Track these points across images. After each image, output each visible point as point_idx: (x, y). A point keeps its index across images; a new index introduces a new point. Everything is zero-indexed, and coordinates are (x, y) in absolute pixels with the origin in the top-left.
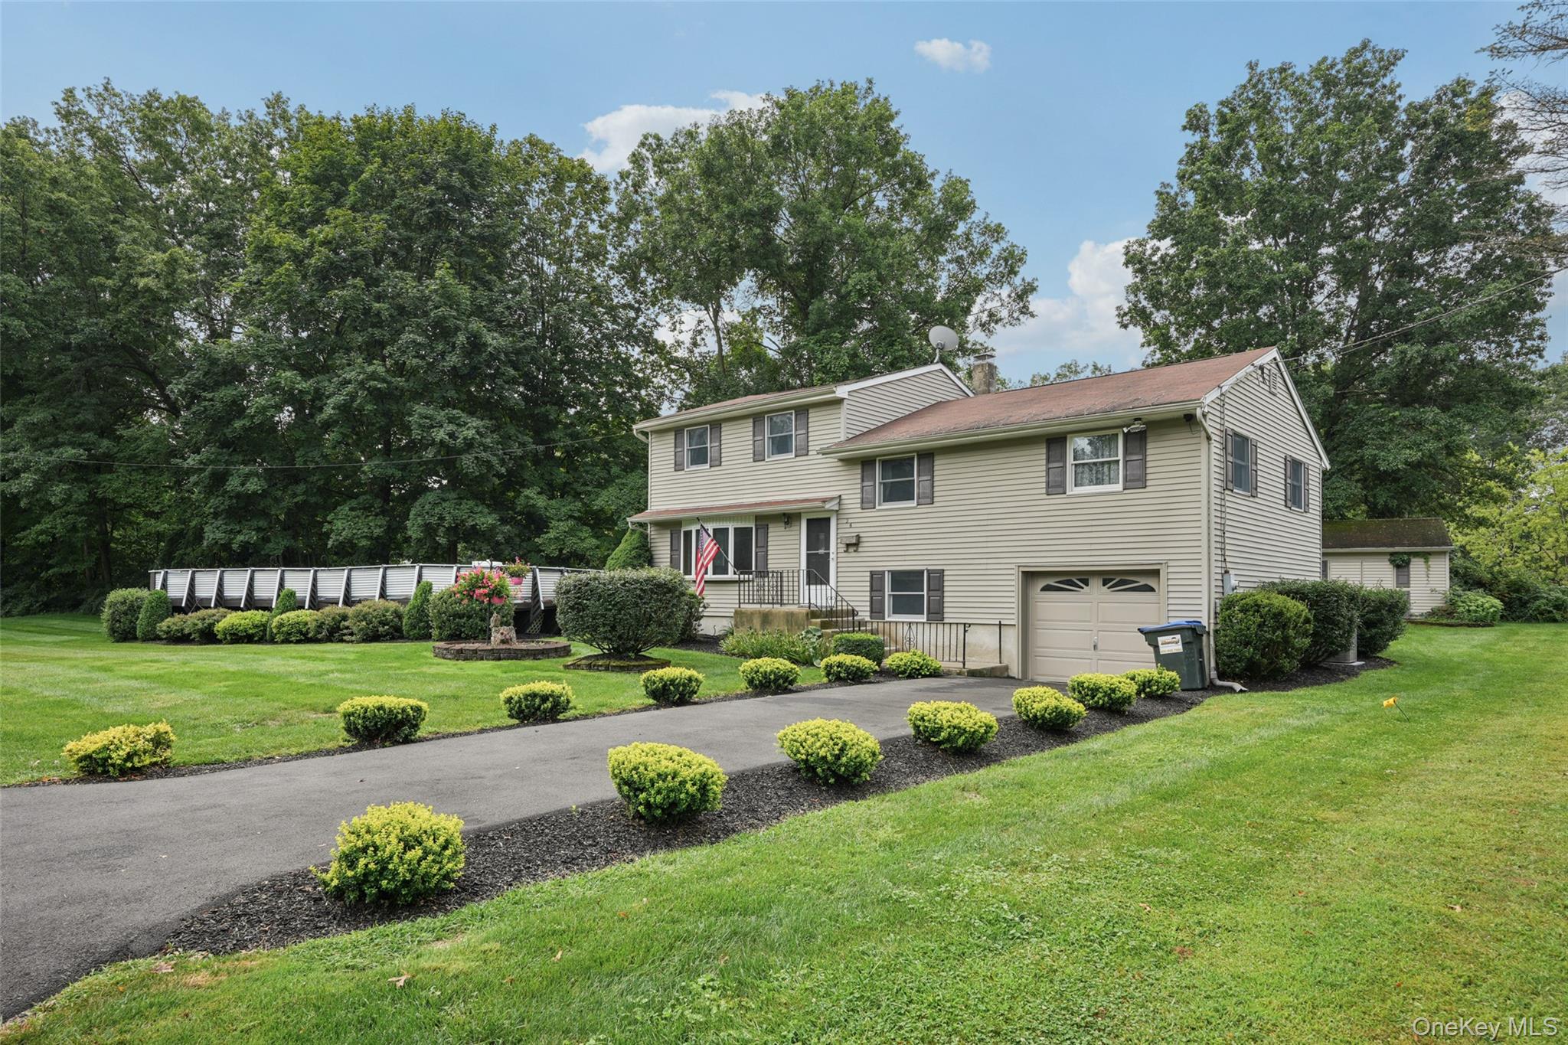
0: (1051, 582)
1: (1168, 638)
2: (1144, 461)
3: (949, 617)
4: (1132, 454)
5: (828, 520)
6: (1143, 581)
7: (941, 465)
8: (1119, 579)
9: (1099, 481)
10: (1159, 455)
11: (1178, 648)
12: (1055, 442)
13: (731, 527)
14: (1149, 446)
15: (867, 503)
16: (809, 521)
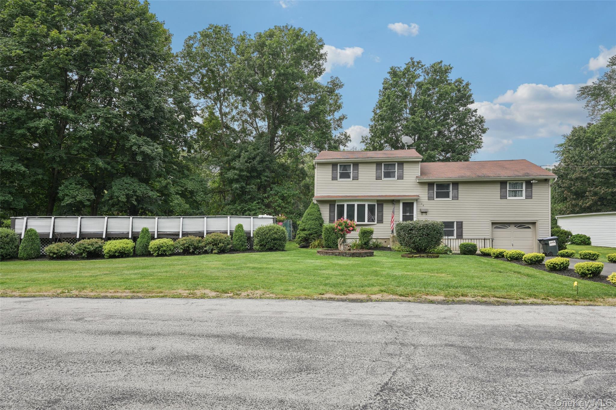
0: (498, 226)
1: (552, 242)
2: (532, 191)
3: (464, 237)
4: (528, 189)
5: (413, 203)
6: (527, 226)
7: (461, 188)
8: (521, 225)
9: (515, 196)
10: (536, 190)
11: (555, 244)
12: (503, 183)
13: (356, 204)
14: (533, 187)
15: (430, 198)
16: (403, 203)
